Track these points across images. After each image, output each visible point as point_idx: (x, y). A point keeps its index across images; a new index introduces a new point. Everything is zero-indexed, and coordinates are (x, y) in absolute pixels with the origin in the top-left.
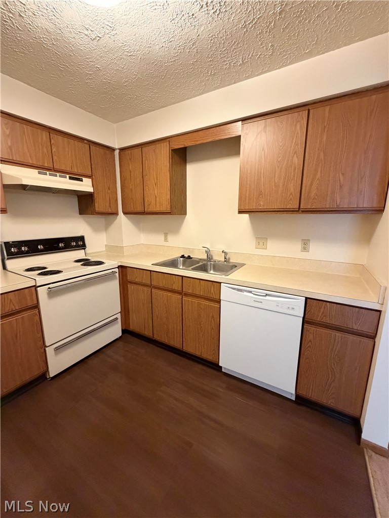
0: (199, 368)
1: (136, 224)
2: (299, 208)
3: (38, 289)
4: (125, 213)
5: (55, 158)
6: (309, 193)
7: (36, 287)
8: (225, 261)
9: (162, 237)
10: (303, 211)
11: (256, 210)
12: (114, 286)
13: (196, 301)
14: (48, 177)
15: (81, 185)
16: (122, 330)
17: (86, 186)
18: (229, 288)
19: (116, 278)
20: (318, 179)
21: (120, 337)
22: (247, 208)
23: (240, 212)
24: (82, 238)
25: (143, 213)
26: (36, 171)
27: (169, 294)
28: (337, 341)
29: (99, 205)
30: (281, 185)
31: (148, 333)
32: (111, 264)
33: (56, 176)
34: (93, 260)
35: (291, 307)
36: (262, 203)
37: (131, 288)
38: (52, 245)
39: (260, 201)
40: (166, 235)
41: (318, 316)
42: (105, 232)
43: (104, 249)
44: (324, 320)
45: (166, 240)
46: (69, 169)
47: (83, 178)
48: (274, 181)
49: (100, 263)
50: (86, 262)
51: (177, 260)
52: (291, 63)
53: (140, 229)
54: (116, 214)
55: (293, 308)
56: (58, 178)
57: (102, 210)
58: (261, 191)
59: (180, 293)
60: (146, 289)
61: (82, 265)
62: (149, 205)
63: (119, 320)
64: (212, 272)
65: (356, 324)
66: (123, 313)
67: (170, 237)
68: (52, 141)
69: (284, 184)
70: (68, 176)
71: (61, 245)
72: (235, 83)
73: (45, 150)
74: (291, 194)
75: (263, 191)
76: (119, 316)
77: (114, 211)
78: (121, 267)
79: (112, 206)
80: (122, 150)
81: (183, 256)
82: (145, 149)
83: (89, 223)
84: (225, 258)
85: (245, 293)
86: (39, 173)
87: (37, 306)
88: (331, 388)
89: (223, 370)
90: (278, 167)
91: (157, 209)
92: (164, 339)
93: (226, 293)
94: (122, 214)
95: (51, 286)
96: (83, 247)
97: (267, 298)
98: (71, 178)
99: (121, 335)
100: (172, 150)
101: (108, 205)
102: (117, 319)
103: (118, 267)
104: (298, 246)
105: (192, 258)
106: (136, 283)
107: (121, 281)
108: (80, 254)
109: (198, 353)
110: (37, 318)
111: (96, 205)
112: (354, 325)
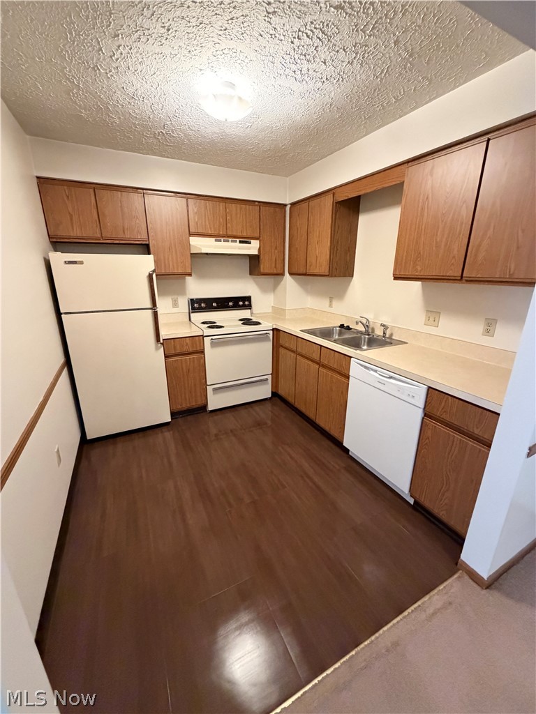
0: (327, 443)
1: (302, 285)
2: (462, 276)
3: (205, 338)
4: (291, 274)
5: (229, 225)
6: (476, 255)
7: (203, 336)
8: (384, 337)
9: (327, 302)
10: (467, 281)
11: (413, 277)
12: (268, 346)
13: (330, 373)
14: (222, 243)
15: (249, 249)
16: (272, 392)
17: (253, 248)
18: (362, 365)
19: (270, 340)
20: (489, 238)
21: (270, 398)
22: (402, 273)
23: (396, 278)
24: (249, 299)
25: (305, 275)
26: (213, 239)
27: (310, 363)
28: (455, 443)
29: (265, 266)
30: (443, 244)
31: (291, 400)
32: (267, 325)
33: (228, 241)
34: (254, 320)
35: (411, 394)
36: (419, 269)
37: (282, 351)
38: (223, 304)
39: (417, 265)
40: (331, 299)
41: (438, 410)
42: (273, 294)
43: (270, 310)
44: (444, 416)
45: (331, 306)
46: (239, 234)
47: (252, 241)
48: (436, 239)
49: (258, 323)
50: (247, 322)
51: (333, 329)
52: (465, 82)
53: (307, 291)
54: (283, 274)
55: (413, 397)
56: (230, 244)
57: (267, 271)
58: (420, 253)
59: (319, 363)
60: (292, 354)
61: (242, 324)
62: (310, 266)
63: (270, 381)
64: (365, 347)
65: (477, 428)
66: (274, 375)
67: (335, 303)
68: (228, 210)
69: (447, 244)
70: (238, 240)
71: (231, 304)
72: (401, 117)
73: (221, 220)
74: (454, 257)
75: (422, 253)
76: (270, 377)
77: (279, 272)
78: (275, 330)
79: (277, 266)
80: (293, 204)
81: (342, 326)
82: (312, 203)
83: (257, 284)
84: (384, 333)
85: (372, 372)
86: (216, 241)
87: (203, 352)
88: (444, 497)
89: (350, 453)
90: (442, 221)
91: (316, 271)
92: (303, 409)
93: (355, 369)
94: (288, 274)
95: (213, 337)
96: (249, 307)
97: (391, 381)
98: (240, 242)
99: (270, 396)
100: (337, 203)
101: (274, 265)
102: (267, 379)
103: (273, 330)
104: (480, 327)
105: (351, 329)
106: (286, 348)
107: (275, 344)
108: (245, 314)
109: (327, 429)
110: (202, 361)
111: (262, 266)
112: (475, 429)
